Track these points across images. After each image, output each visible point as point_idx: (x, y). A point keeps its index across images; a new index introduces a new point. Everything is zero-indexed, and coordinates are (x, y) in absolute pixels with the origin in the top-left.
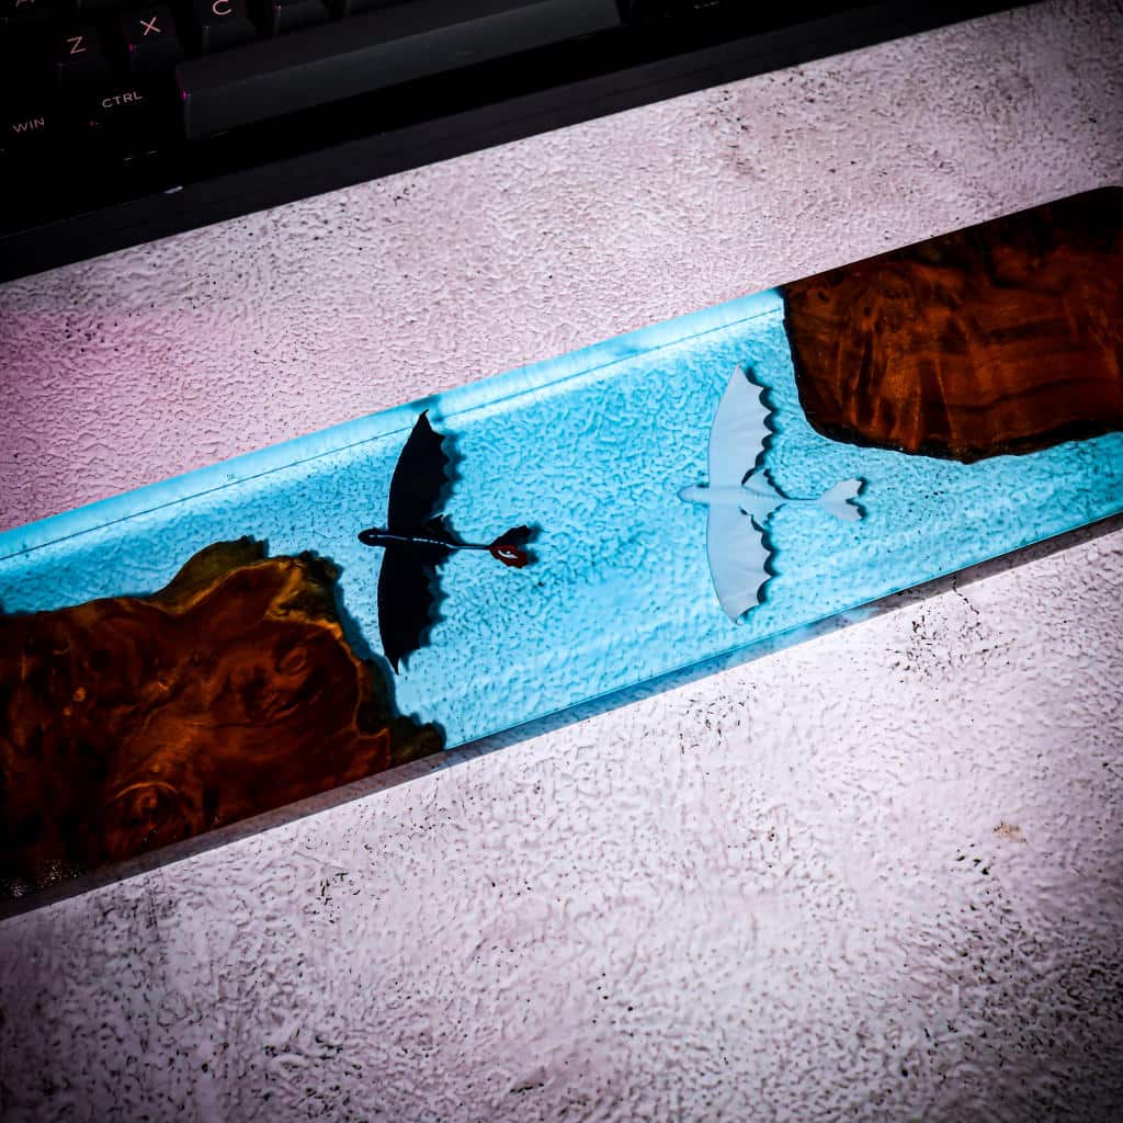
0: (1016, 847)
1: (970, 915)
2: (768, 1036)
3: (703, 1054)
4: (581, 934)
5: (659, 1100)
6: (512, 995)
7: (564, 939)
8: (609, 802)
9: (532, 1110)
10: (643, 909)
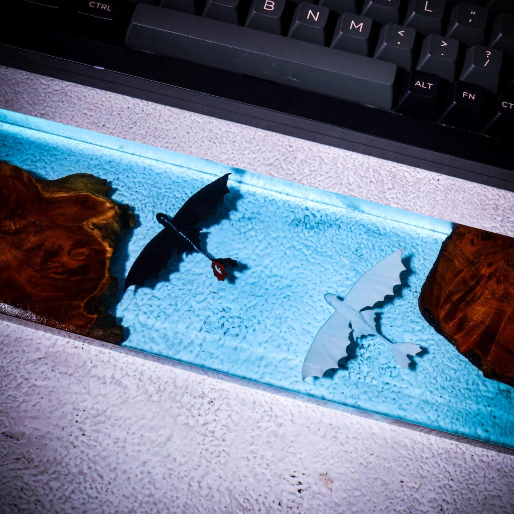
0: (324, 490)
1: (276, 506)
2: (135, 494)
3: (99, 479)
4: (89, 385)
5: (63, 485)
6: (37, 390)
7: (79, 382)
9: (5, 448)
10: (125, 393)
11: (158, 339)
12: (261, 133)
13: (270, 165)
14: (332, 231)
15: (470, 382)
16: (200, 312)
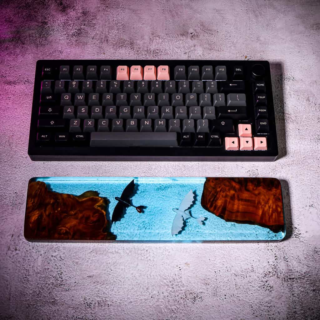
0: (187, 268)
1: (174, 276)
2: (132, 283)
3: (120, 282)
4: (109, 255)
5: (110, 287)
6: (94, 261)
7: (106, 255)
8: (122, 235)
9: (89, 281)
10: (120, 255)
11: (126, 236)
12: (139, 163)
13: (144, 172)
14: (169, 189)
15: (222, 224)
16: (136, 225)
